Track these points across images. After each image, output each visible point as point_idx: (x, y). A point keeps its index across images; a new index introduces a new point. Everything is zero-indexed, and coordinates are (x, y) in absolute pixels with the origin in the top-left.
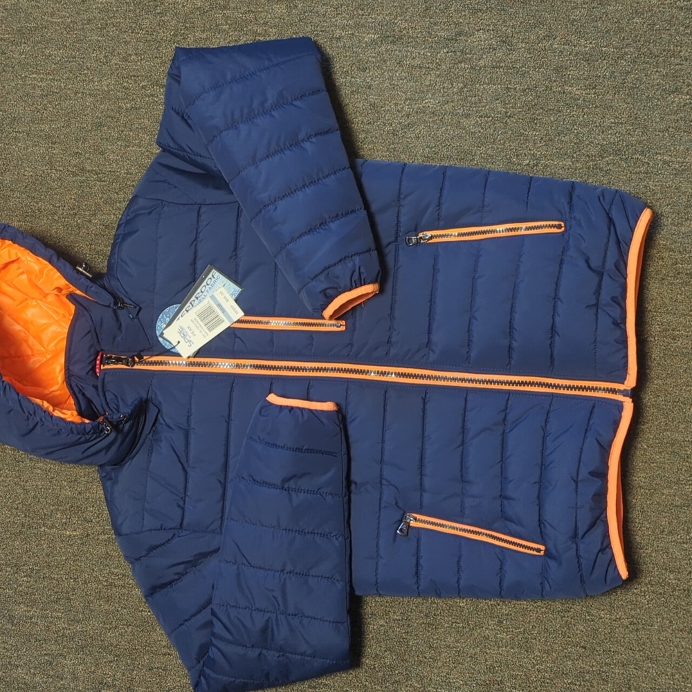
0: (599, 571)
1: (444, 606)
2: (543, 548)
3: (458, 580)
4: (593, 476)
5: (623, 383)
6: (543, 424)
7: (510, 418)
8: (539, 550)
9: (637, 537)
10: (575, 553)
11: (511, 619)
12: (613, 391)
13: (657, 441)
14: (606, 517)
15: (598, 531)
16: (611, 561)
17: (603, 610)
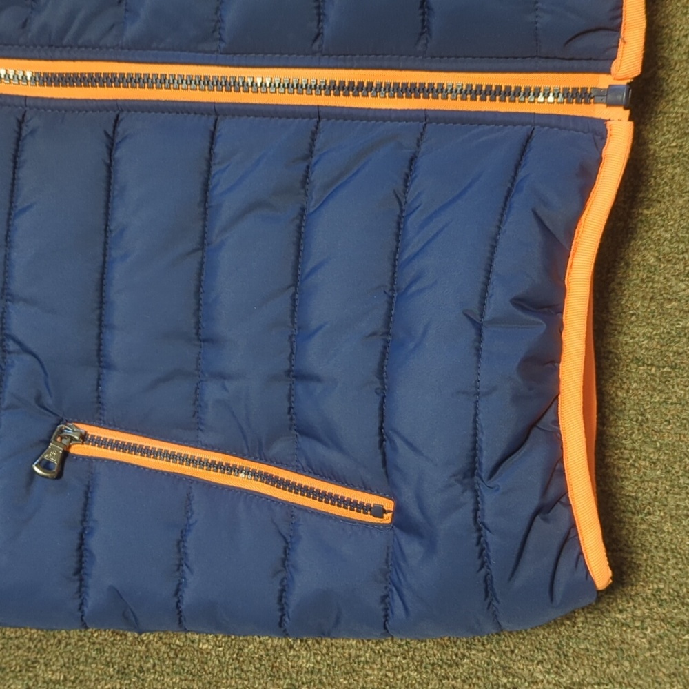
0: (533, 568)
1: (163, 649)
2: (388, 504)
3: (178, 590)
4: (523, 308)
5: (608, 72)
6: (401, 188)
7: (319, 176)
8: (379, 512)
9: (626, 483)
10: (471, 515)
11: (321, 682)
12: (581, 96)
13: (682, 246)
14: (556, 422)
15: (532, 459)
16: (566, 540)
17: (540, 662)
